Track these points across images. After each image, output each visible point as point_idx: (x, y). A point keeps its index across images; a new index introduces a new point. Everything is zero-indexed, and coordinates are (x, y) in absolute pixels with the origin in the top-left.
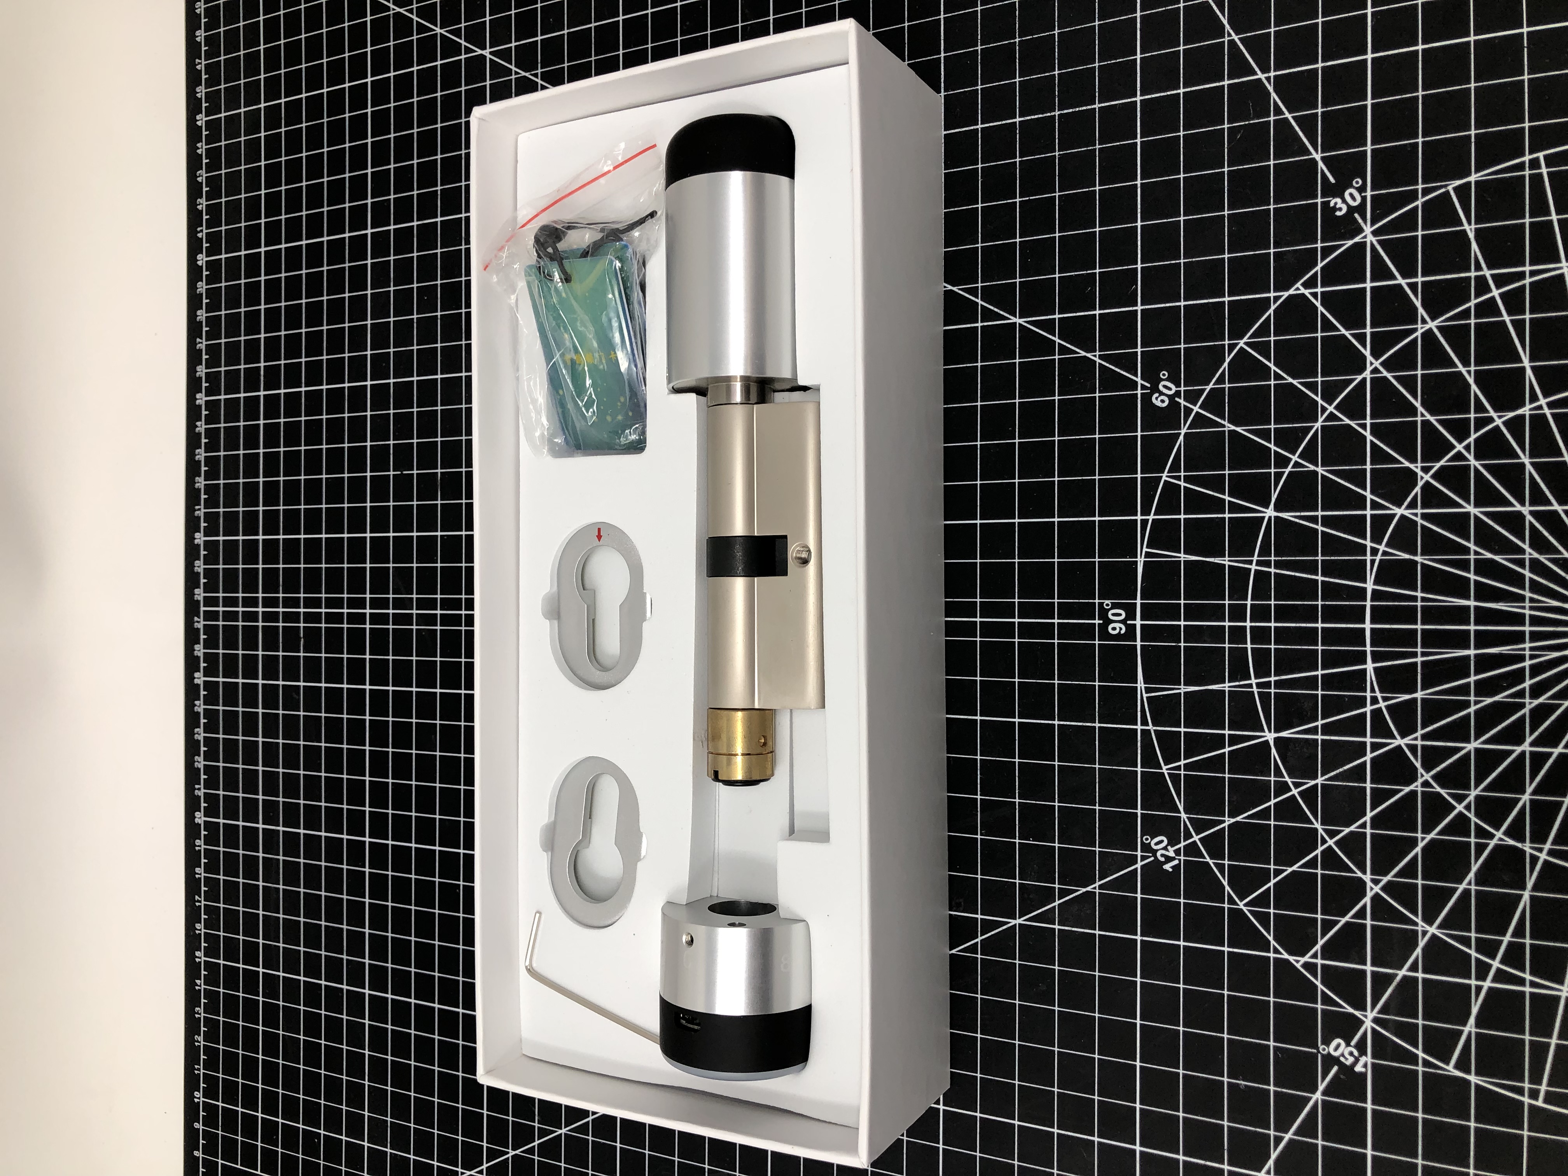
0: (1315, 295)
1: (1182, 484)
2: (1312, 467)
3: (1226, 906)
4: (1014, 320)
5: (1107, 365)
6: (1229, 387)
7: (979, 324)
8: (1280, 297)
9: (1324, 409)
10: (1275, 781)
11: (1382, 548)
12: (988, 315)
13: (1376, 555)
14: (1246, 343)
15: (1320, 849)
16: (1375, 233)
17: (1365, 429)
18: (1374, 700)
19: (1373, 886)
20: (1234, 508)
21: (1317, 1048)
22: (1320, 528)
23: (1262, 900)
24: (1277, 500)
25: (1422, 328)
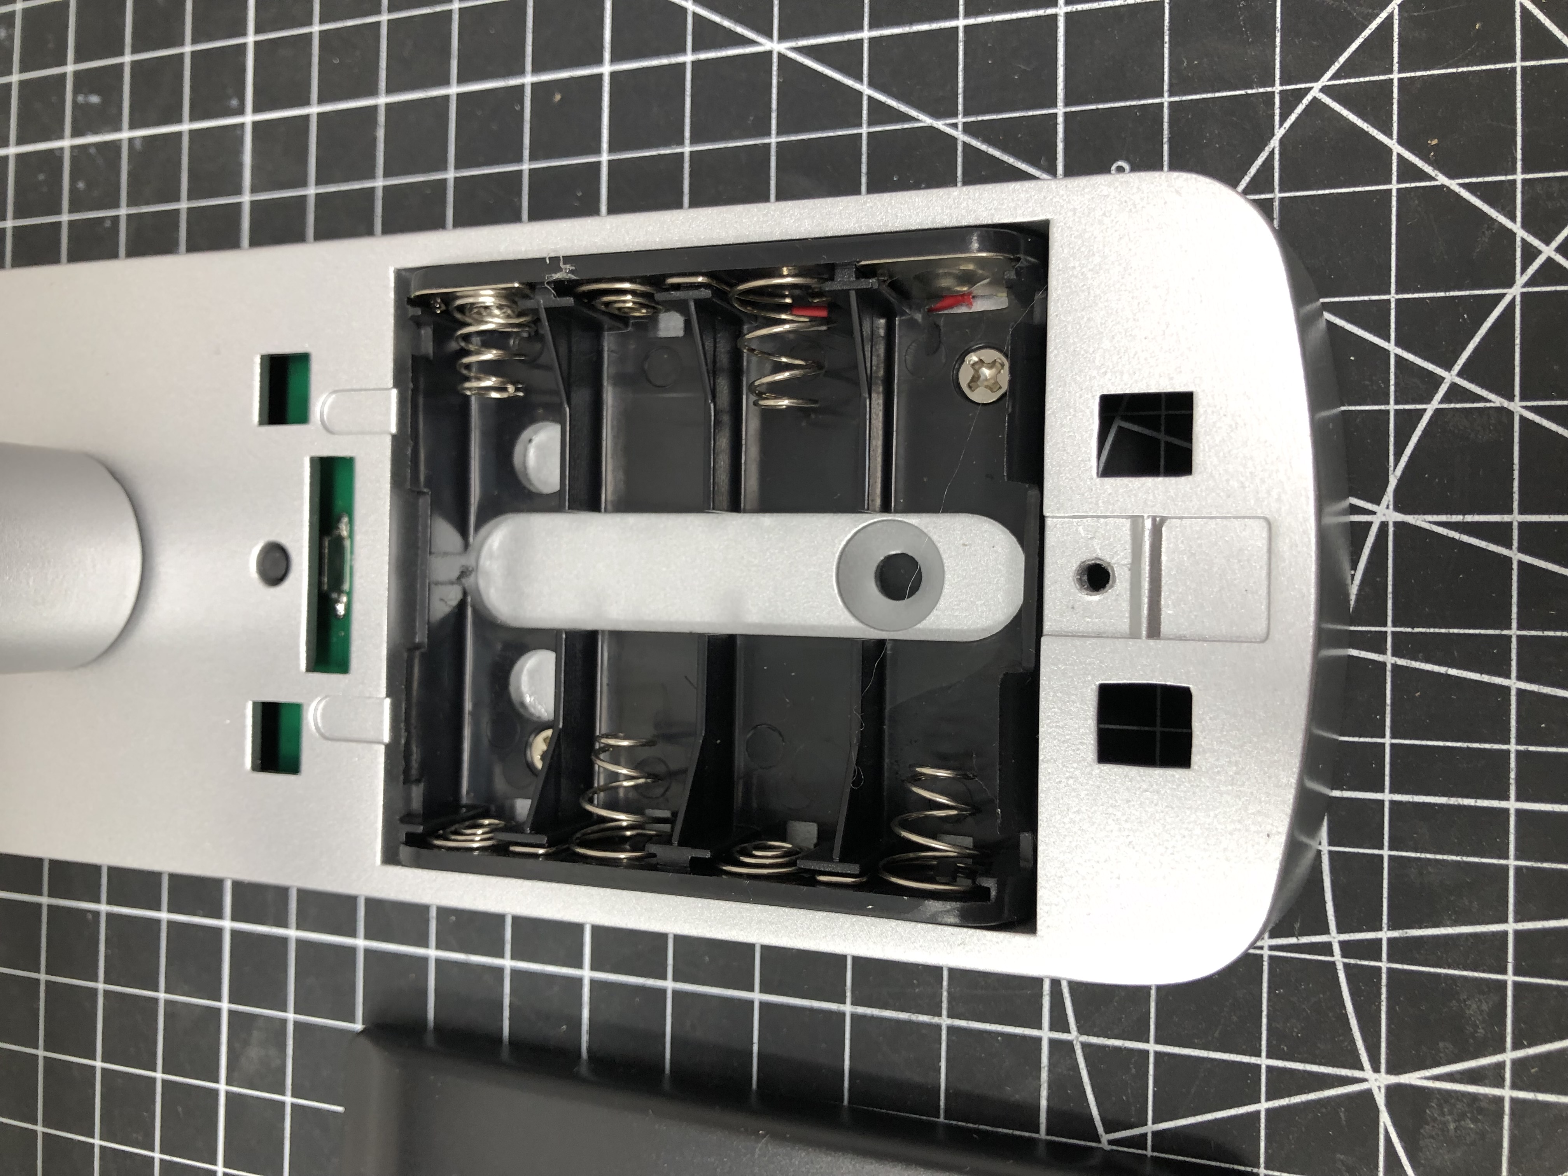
2: (1497, 401)
4: (766, 45)
6: (1282, 200)
7: (688, 58)
9: (1530, 253)
22: (1516, 556)
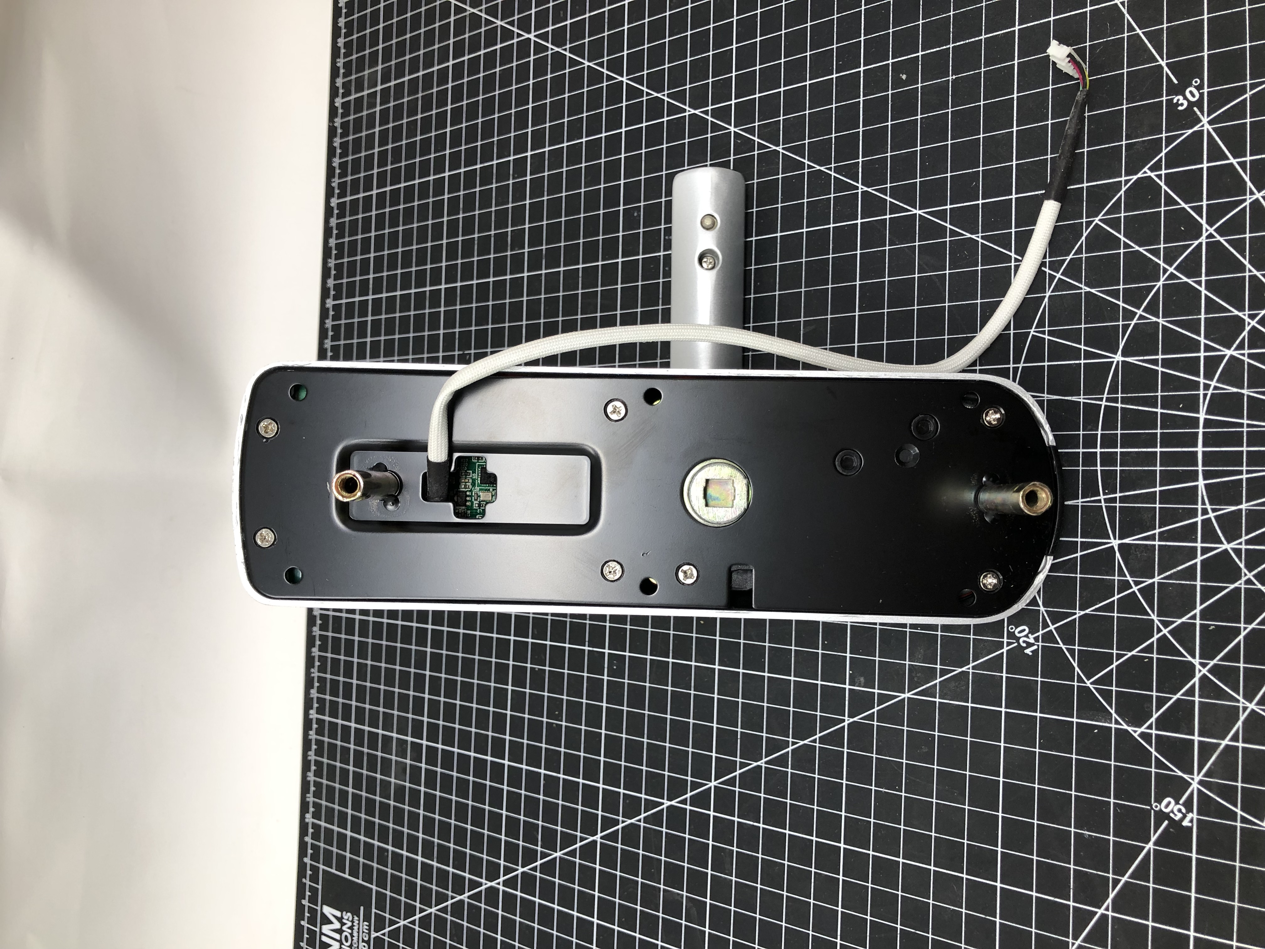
0: (1159, 177)
1: (1046, 337)
3: (1076, 684)
5: (988, 244)
8: (1130, 180)
10: (1118, 580)
11: (1213, 383)
12: (895, 209)
13: (1208, 390)
14: (1100, 220)
15: (1156, 637)
16: (1210, 123)
17: (1200, 285)
18: (1205, 512)
19: (1201, 668)
20: (1088, 355)
21: (1151, 805)
23: (1106, 680)
24: (1124, 347)
25: (1250, 198)
